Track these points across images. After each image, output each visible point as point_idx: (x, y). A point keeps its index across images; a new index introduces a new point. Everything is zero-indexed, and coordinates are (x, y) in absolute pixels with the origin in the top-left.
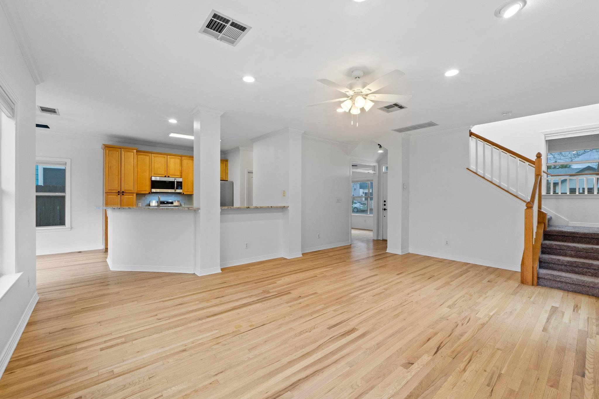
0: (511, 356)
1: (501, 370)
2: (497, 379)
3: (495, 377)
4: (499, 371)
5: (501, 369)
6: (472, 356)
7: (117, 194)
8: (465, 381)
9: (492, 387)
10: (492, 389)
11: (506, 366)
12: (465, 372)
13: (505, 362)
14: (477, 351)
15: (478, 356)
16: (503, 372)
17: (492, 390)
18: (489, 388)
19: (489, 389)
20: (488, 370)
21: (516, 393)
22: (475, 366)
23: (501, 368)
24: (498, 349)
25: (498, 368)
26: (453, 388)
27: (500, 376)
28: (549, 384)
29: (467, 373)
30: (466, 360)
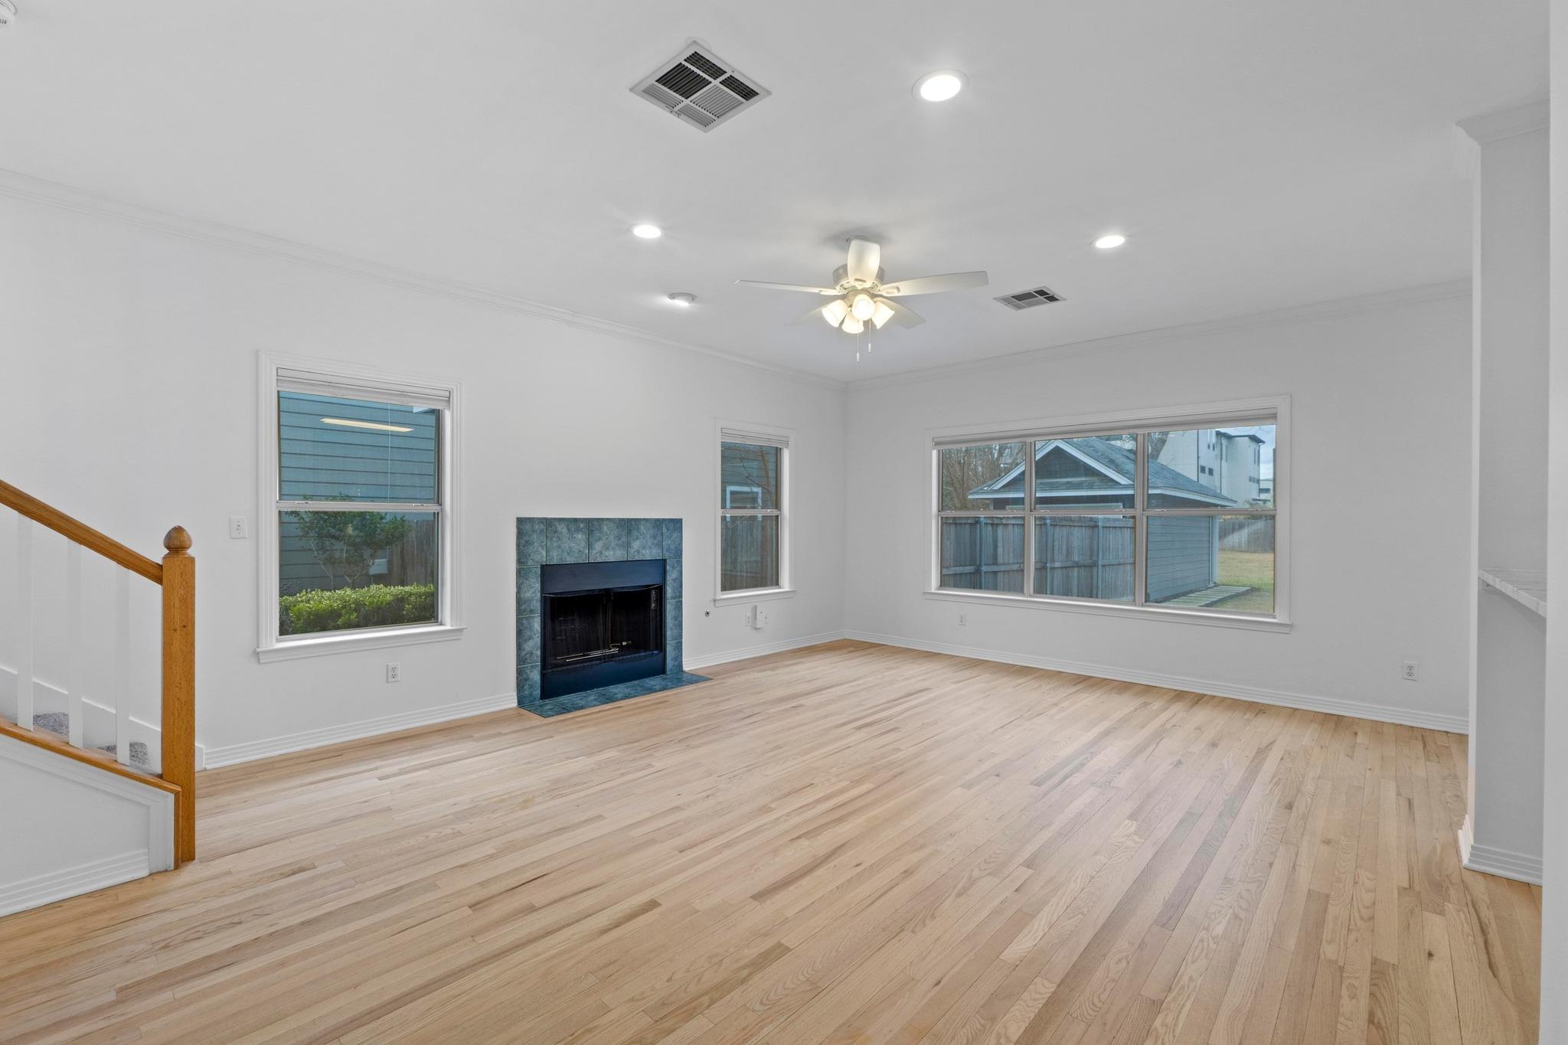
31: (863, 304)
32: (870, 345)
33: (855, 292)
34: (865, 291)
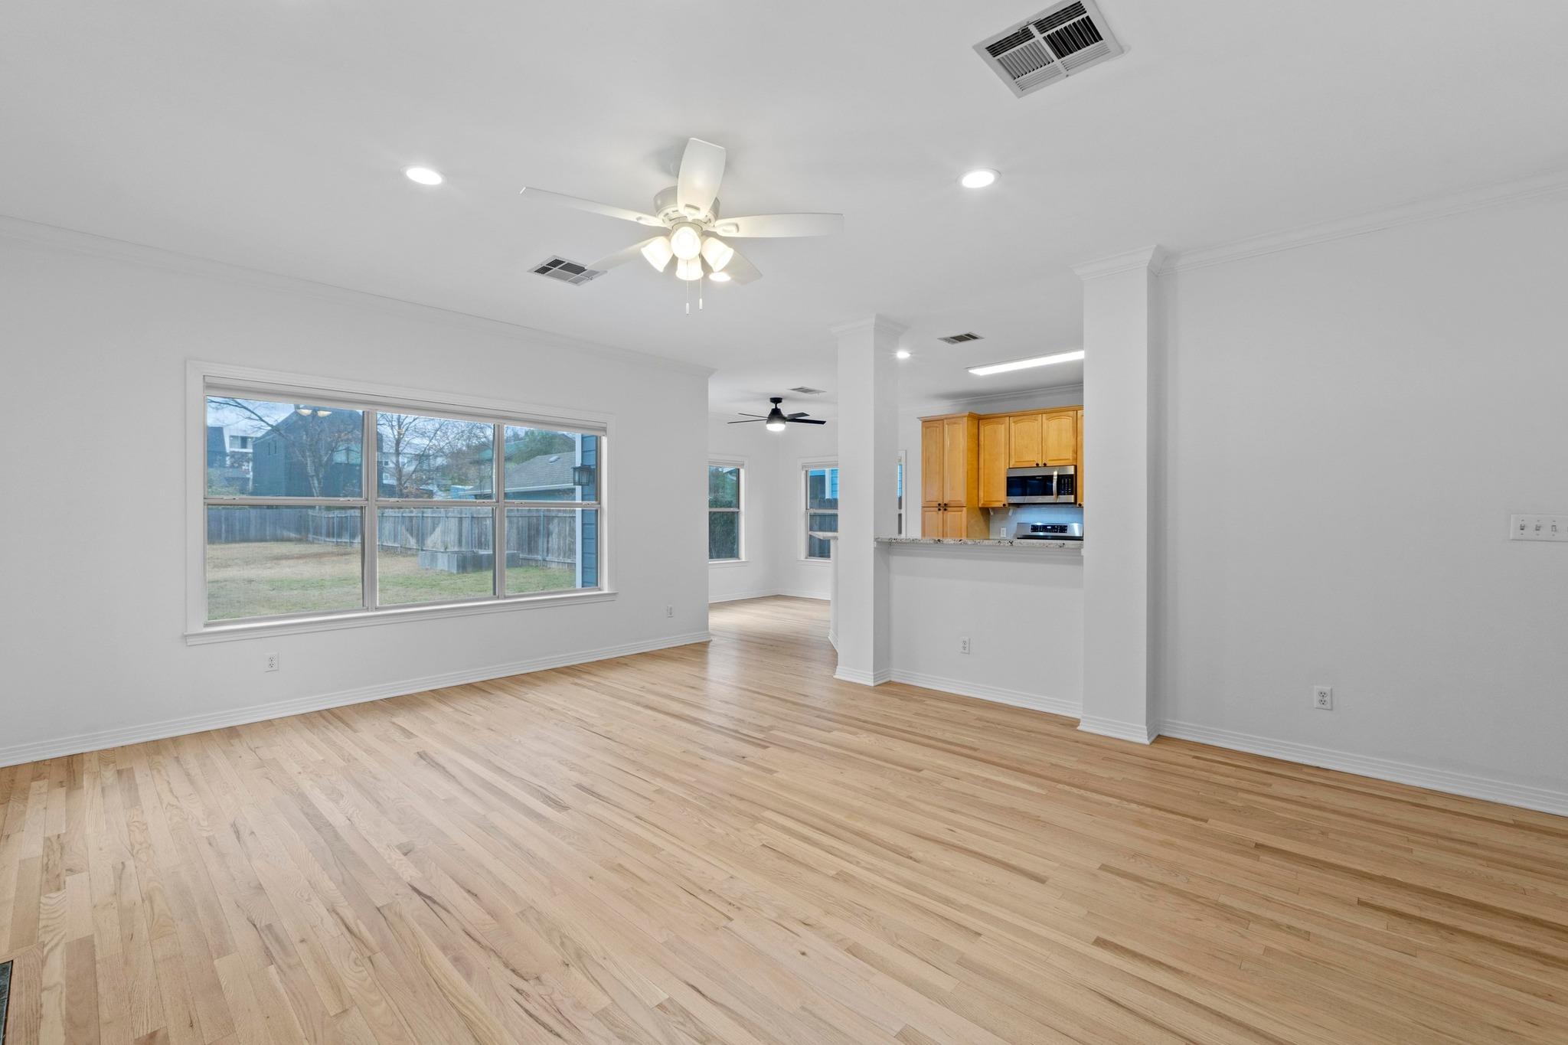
0: (297, 1022)
1: (280, 969)
2: (267, 948)
3: (274, 949)
4: (280, 962)
5: (282, 971)
6: (363, 942)
7: (937, 509)
8: (307, 900)
9: (261, 930)
10: (258, 926)
11: (279, 986)
12: (328, 910)
13: (294, 994)
14: (371, 961)
15: (353, 952)
16: (272, 969)
17: (255, 926)
18: (263, 925)
19: (260, 923)
20: (301, 949)
21: (214, 956)
22: (329, 932)
23: (285, 975)
24: (345, 1011)
25: (290, 967)
26: (309, 882)
27: (270, 958)
28: (160, 1034)
29: (323, 912)
30: (357, 925)
31: (686, 242)
32: (701, 300)
33: (681, 222)
34: (695, 224)
